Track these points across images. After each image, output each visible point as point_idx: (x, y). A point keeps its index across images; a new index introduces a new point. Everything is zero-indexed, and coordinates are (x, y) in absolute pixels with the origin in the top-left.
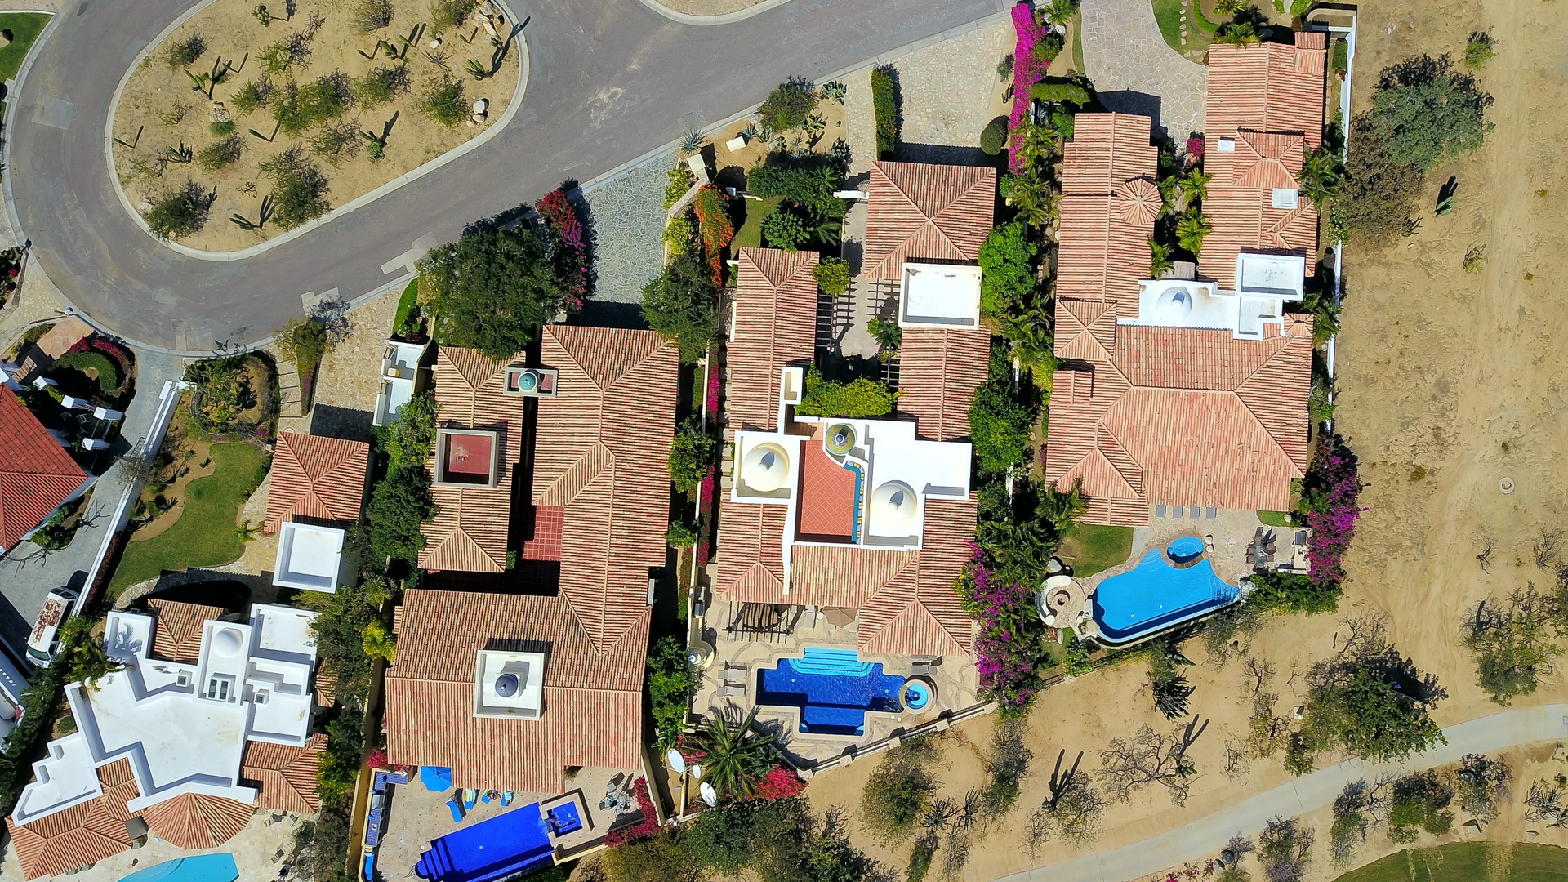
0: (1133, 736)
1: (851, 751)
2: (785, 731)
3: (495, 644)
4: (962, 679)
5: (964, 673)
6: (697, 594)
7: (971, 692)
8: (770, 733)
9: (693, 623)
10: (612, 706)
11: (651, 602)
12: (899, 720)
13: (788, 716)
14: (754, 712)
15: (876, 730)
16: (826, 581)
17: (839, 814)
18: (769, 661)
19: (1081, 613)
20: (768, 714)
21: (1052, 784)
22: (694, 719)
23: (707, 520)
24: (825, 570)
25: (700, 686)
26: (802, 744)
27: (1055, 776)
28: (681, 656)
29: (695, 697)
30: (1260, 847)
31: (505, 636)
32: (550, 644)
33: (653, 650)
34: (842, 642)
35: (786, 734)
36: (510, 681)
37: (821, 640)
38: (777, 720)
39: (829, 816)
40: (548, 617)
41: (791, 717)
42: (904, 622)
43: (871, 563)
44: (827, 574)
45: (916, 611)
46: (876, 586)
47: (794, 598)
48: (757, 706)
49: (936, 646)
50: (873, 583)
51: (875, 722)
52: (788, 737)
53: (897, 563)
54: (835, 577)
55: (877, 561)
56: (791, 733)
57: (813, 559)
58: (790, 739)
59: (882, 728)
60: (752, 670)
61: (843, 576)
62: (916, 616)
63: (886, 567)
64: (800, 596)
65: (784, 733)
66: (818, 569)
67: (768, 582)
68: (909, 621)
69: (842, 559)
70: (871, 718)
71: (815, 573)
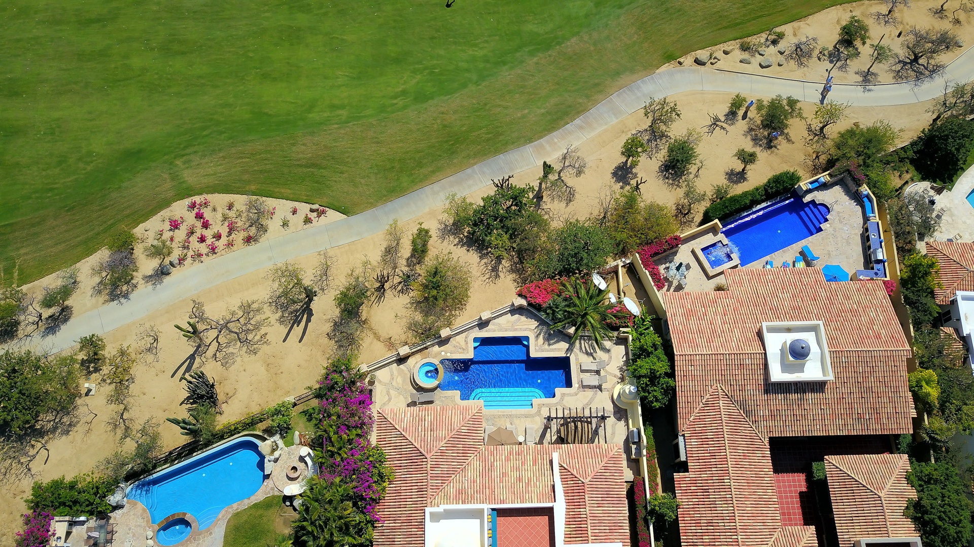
0: (239, 359)
1: (483, 324)
2: (541, 337)
3: (817, 387)
4: (388, 393)
5: (387, 398)
6: (639, 451)
7: (380, 382)
8: (555, 335)
9: (637, 422)
11: (681, 439)
12: (443, 353)
13: (539, 349)
14: (570, 350)
15: (463, 344)
16: (518, 469)
17: (489, 278)
18: (563, 395)
19: (276, 460)
20: (558, 350)
21: (310, 314)
22: (622, 341)
23: (640, 524)
24: (520, 479)
25: (621, 369)
26: (525, 327)
27: (308, 320)
28: (644, 390)
29: (625, 359)
30: (138, 277)
31: (809, 396)
32: (767, 391)
33: (671, 392)
34: (499, 417)
35: (539, 334)
36: (798, 353)
37: (519, 417)
38: (549, 345)
39: (497, 276)
40: (773, 416)
41: (537, 348)
42: (441, 435)
43: (475, 490)
44: (518, 476)
45: (429, 446)
46: (469, 468)
47: (547, 452)
48: (568, 355)
49: (409, 416)
50: (472, 472)
51: (463, 349)
52: (538, 332)
53: (449, 493)
54: (510, 473)
55: (469, 493)
56: (536, 335)
57: (533, 489)
58: (536, 330)
59: (458, 344)
60: (577, 386)
61: (501, 476)
62: (429, 441)
63: (461, 488)
64: (542, 454)
65: (542, 334)
66: (527, 481)
67: (574, 463)
68: (435, 436)
69: (504, 493)
70: (468, 353)
71: (529, 476)
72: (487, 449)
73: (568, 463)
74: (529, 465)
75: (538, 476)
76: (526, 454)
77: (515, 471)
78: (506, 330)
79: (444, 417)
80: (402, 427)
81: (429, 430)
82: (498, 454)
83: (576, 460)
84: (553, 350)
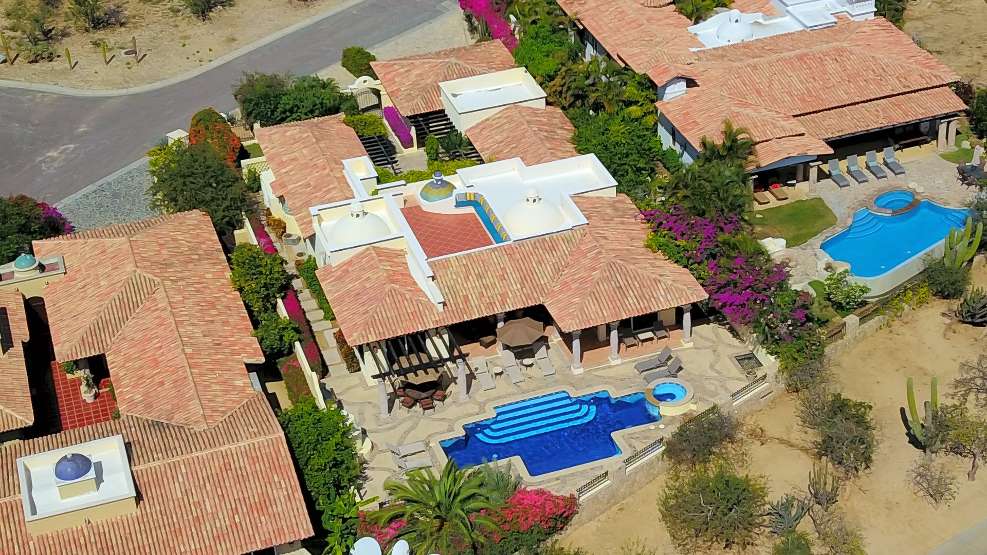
4: (718, 372)
5: (717, 367)
7: (739, 379)
10: (244, 462)
12: (661, 426)
15: (636, 444)
16: (486, 287)
18: (451, 430)
21: (912, 441)
24: (480, 277)
25: (366, 478)
37: (511, 395)
42: (605, 284)
43: (534, 254)
44: (484, 280)
45: (615, 269)
46: (551, 274)
47: (452, 314)
49: (661, 298)
50: (546, 272)
53: (567, 244)
55: (540, 250)
56: (521, 482)
57: (459, 269)
59: (644, 441)
60: (432, 446)
62: (617, 275)
63: (554, 252)
64: (459, 310)
66: (470, 277)
67: (411, 306)
68: (612, 282)
69: (495, 259)
70: (622, 436)
71: (469, 283)
72: (537, 299)
73: (420, 305)
75: (457, 286)
76: (481, 305)
77: (490, 285)
79: (611, 307)
80: (662, 284)
81: (623, 286)
82: (519, 297)
83: (409, 312)
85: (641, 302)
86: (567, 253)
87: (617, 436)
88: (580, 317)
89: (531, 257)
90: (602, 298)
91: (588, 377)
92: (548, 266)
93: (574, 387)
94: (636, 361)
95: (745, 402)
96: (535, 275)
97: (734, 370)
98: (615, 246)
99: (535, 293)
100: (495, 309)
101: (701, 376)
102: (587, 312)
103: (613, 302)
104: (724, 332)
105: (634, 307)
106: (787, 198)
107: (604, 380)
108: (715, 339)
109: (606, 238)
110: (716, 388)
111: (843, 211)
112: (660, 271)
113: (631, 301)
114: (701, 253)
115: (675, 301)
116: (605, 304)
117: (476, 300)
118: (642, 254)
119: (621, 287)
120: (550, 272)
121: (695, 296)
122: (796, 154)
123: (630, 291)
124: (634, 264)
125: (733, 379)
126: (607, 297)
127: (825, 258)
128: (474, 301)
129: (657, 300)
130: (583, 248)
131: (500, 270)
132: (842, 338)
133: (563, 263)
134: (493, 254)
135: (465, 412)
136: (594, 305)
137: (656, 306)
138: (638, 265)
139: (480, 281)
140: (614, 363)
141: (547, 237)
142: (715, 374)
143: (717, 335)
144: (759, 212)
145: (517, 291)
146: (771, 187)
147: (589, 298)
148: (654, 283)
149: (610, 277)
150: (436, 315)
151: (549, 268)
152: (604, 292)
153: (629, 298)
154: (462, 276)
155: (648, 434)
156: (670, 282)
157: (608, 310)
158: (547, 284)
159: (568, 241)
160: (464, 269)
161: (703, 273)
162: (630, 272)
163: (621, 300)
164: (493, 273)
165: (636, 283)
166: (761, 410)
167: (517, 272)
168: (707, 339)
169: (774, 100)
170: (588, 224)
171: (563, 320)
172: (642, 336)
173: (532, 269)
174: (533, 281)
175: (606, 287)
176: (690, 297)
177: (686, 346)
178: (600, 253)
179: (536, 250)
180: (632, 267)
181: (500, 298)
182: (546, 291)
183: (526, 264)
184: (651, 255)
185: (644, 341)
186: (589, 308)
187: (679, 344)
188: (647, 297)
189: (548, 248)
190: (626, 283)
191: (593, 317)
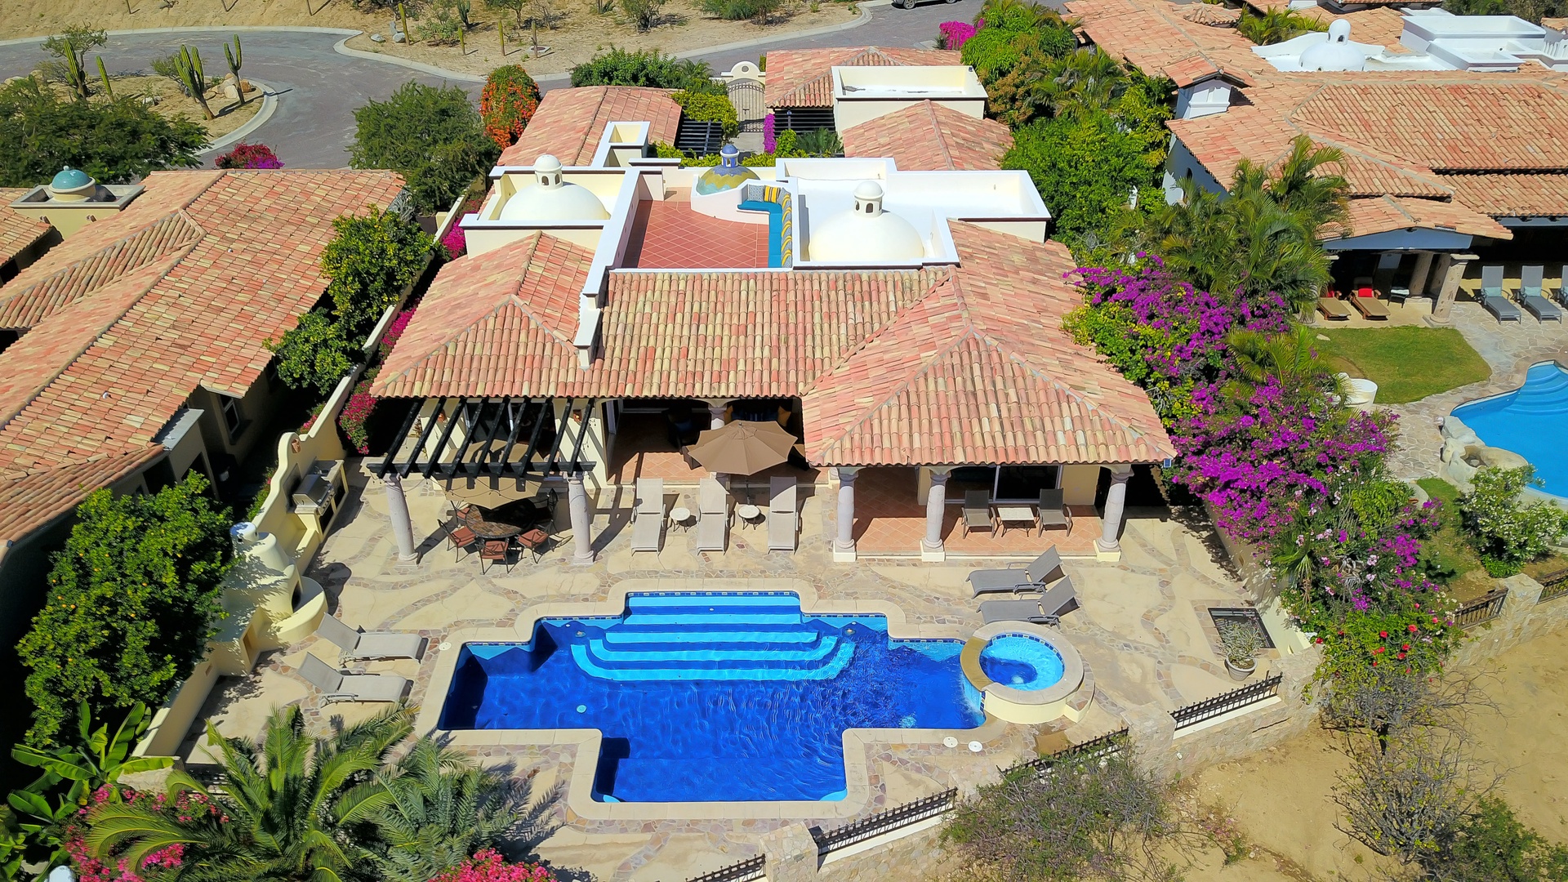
2: (536, 795)
4: (1161, 637)
5: (1161, 623)
12: (975, 746)
13: (556, 757)
15: (892, 779)
16: (701, 341)
18: (503, 624)
24: (698, 319)
26: (600, 837)
35: (540, 810)
41: (565, 758)
42: (940, 380)
43: (825, 299)
44: (702, 327)
45: (975, 353)
46: (843, 344)
47: (604, 377)
48: (440, 733)
49: (1060, 435)
50: (834, 337)
51: (888, 758)
52: (546, 813)
53: (899, 294)
54: (726, 332)
55: (841, 293)
56: (558, 805)
57: (665, 298)
58: (554, 822)
59: (915, 776)
60: (443, 646)
61: (750, 327)
62: (976, 367)
63: (867, 304)
64: (623, 373)
65: (529, 807)
66: (679, 316)
67: (531, 345)
69: (744, 294)
70: (869, 747)
71: (670, 326)
72: (792, 386)
73: (548, 346)
74: (668, 350)
75: (645, 327)
76: (673, 373)
77: (709, 339)
78: (692, 825)
79: (936, 430)
81: (980, 394)
82: (757, 374)
83: (521, 352)
84: (500, 750)
85: (1010, 435)
86: (893, 308)
87: (856, 742)
88: (857, 437)
89: (817, 303)
90: (924, 408)
91: (860, 574)
92: (843, 326)
93: (818, 588)
94: (979, 563)
95: (1209, 736)
96: (809, 338)
97: (1200, 640)
98: (1001, 313)
99: (792, 374)
100: (698, 386)
101: (1115, 635)
102: (876, 430)
103: (945, 422)
104: (1195, 547)
105: (989, 442)
106: (1383, 318)
107: (890, 590)
108: (1174, 557)
109: (985, 296)
110: (1144, 675)
111: (1504, 360)
112: (1076, 379)
113: (986, 428)
114: (1183, 360)
115: (1092, 448)
116: (925, 422)
117: (666, 362)
118: (1052, 340)
119: (975, 394)
120: (843, 338)
121: (1143, 447)
122: (1431, 225)
123: (993, 406)
124: (1022, 354)
125: (1193, 662)
126: (934, 408)
127: (1463, 438)
128: (663, 362)
129: (1050, 438)
130: (928, 305)
131: (743, 316)
132: (1487, 626)
133: (876, 326)
134: (744, 283)
135: (565, 589)
136: (900, 419)
137: (1042, 450)
138: (1031, 358)
139: (694, 327)
140: (926, 557)
141: (865, 274)
142: (1148, 639)
143: (1180, 549)
144: (1323, 331)
145: (758, 362)
146: (1356, 292)
147: (894, 401)
148: (1053, 398)
149: (957, 367)
150: (571, 372)
151: (843, 331)
152: (932, 395)
153: (985, 421)
154: (664, 309)
155: (931, 759)
156: (1091, 406)
157: (926, 436)
158: (827, 361)
159: (904, 289)
160: (673, 299)
161: (1177, 405)
162: (1007, 367)
163: (965, 421)
164: (727, 317)
165: (1012, 392)
166: (1248, 759)
167: (775, 326)
168: (1153, 552)
169: (1394, 140)
170: (958, 265)
171: (818, 436)
172: (1008, 513)
173: (809, 326)
174: (801, 349)
175: (941, 388)
176: (1132, 447)
177: (1102, 557)
178: (959, 317)
179: (833, 294)
180: (1015, 357)
181: (716, 367)
182: (818, 374)
183: (800, 314)
184: (1070, 346)
185: (1010, 524)
186: (885, 422)
187: (1087, 548)
188: (1029, 426)
189: (857, 294)
190: (989, 387)
191: (886, 444)
